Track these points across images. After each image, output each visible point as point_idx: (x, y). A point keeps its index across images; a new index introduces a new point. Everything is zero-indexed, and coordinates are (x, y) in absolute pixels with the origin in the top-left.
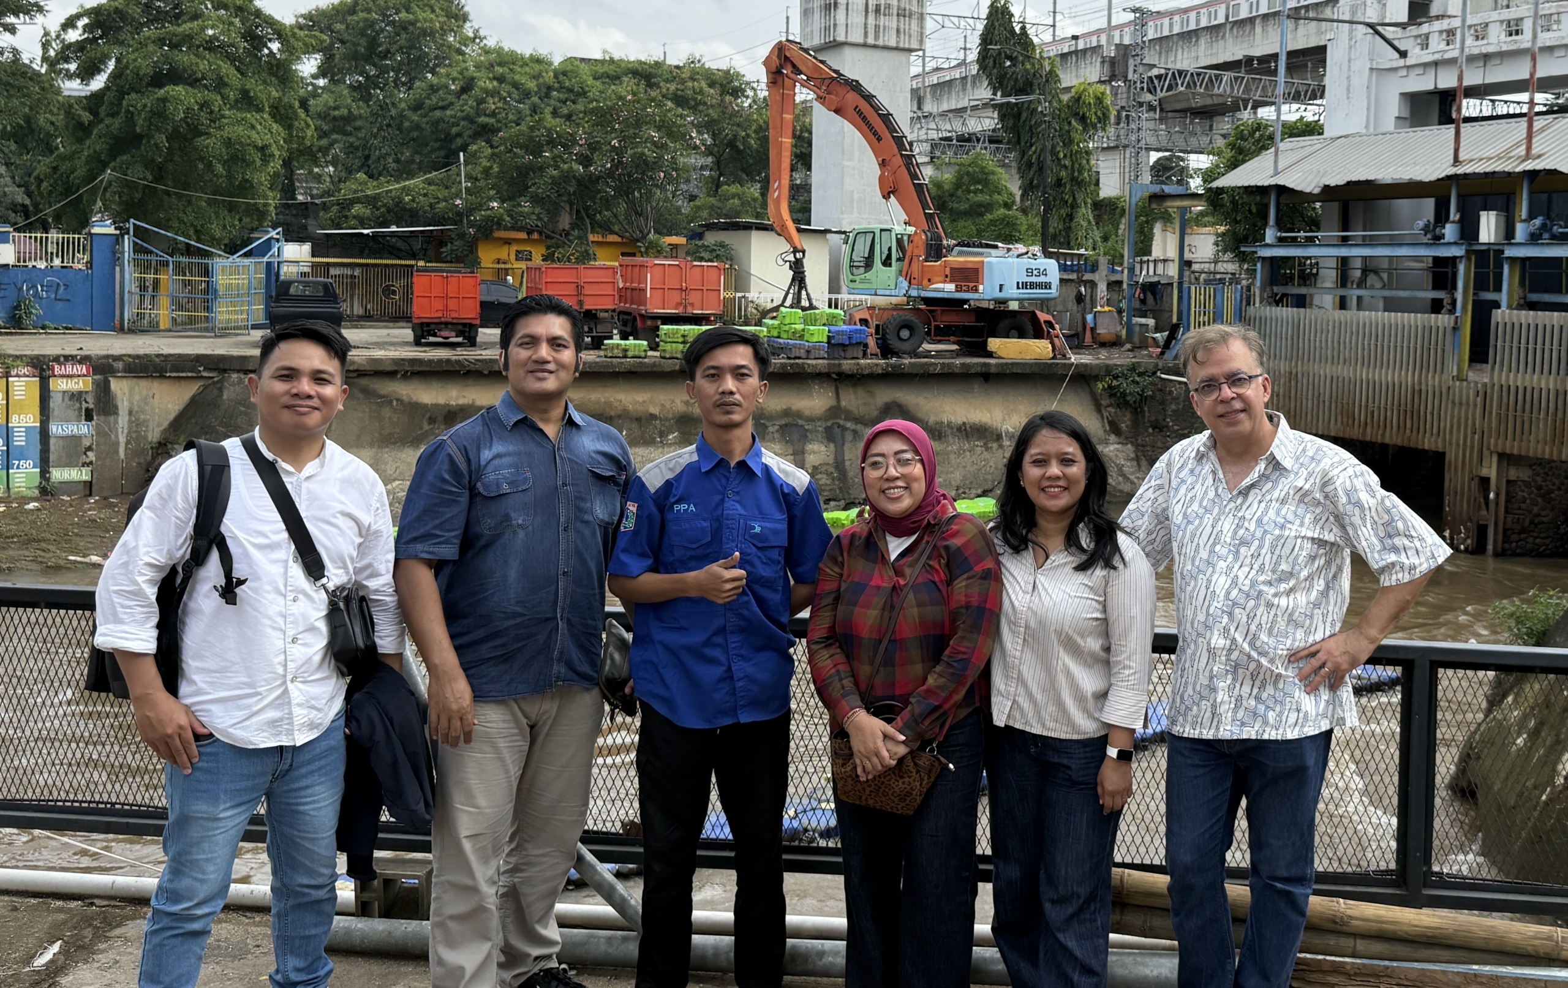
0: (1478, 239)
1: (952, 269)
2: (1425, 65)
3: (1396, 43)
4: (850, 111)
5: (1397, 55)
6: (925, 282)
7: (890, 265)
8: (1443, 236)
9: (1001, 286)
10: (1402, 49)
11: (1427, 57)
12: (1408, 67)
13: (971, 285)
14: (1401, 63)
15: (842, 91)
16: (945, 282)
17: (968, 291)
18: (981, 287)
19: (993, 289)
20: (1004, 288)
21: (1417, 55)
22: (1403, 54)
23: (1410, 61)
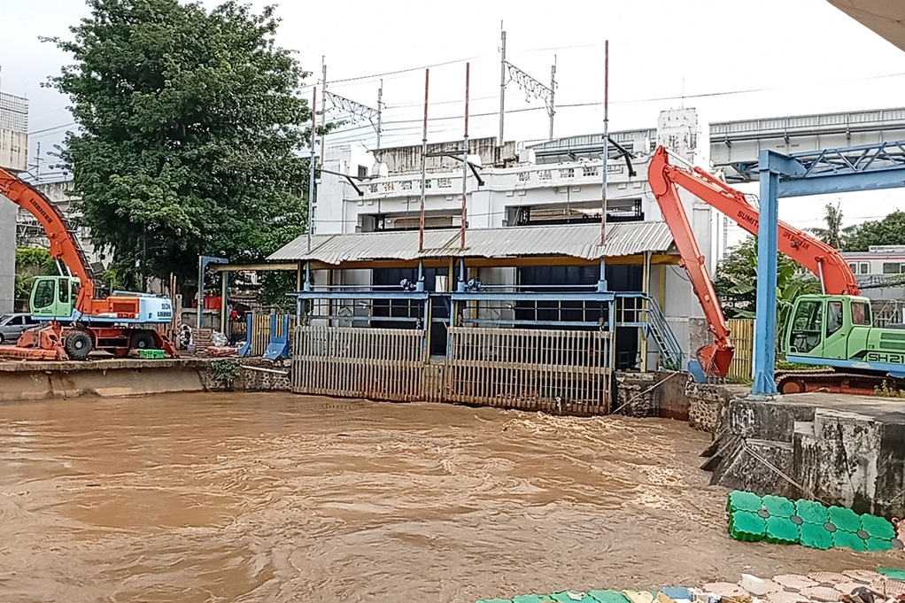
0: (434, 290)
1: (114, 304)
2: (373, 200)
3: (359, 188)
4: (27, 203)
5: (357, 193)
6: (94, 312)
7: (67, 301)
8: (415, 288)
9: (150, 314)
10: (361, 191)
11: (375, 196)
12: (363, 201)
13: (130, 314)
14: (360, 198)
15: (22, 188)
16: (109, 312)
17: (127, 318)
18: (137, 315)
19: (145, 317)
20: (152, 316)
21: (368, 195)
22: (361, 194)
23: (365, 197)
